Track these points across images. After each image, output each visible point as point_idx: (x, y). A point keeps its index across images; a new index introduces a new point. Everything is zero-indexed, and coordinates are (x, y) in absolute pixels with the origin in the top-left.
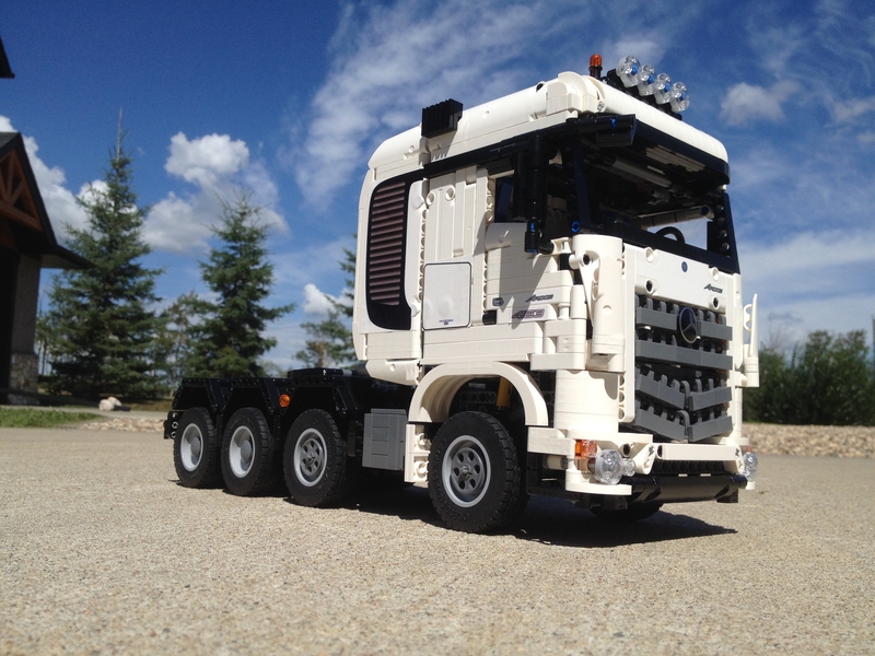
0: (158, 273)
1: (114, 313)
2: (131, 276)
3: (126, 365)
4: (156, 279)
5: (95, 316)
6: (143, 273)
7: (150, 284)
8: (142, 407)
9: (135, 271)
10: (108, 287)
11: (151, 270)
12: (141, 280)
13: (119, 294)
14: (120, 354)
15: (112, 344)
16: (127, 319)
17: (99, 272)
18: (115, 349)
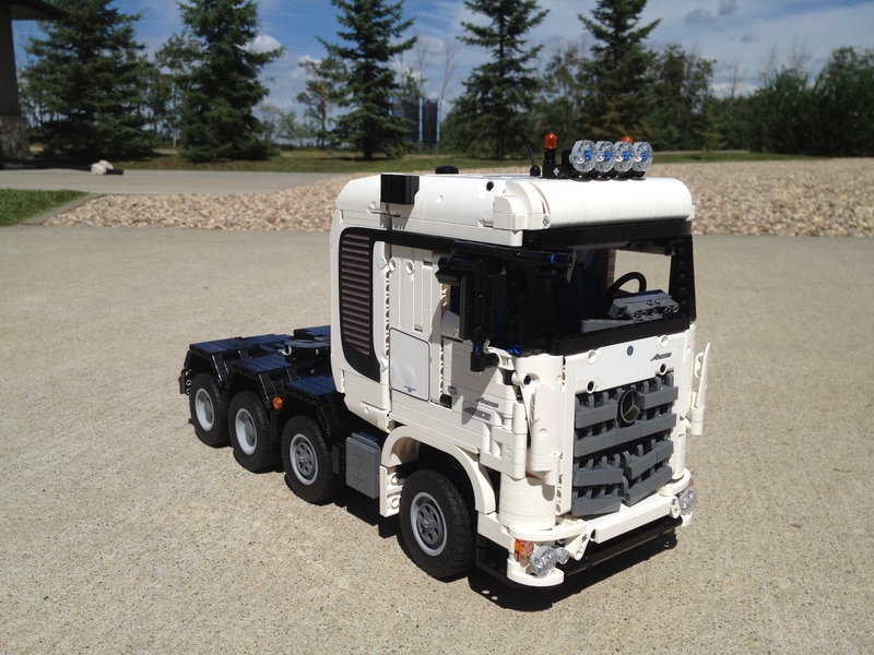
0: (137, 18)
1: (98, 65)
2: (109, 23)
3: (117, 121)
4: (135, 25)
5: (77, 70)
6: (121, 19)
7: (129, 31)
8: (139, 164)
9: (112, 17)
10: (86, 37)
11: (128, 16)
12: (119, 27)
13: (100, 43)
14: (108, 109)
15: (101, 100)
16: (111, 72)
17: (75, 20)
18: (104, 104)
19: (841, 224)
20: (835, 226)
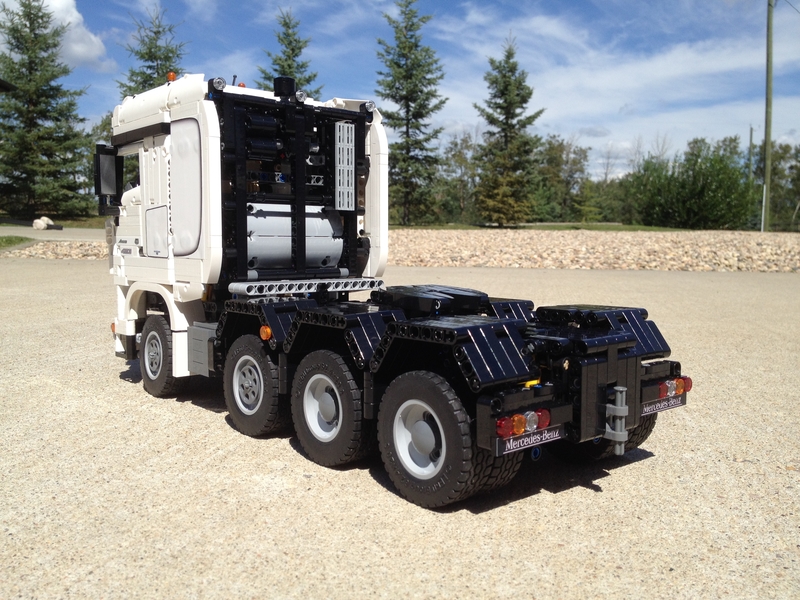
0: (80, 94)
1: (41, 134)
2: (53, 97)
3: (56, 184)
4: (78, 100)
5: (22, 138)
6: (64, 94)
7: (71, 105)
8: (76, 223)
9: (56, 92)
10: (32, 108)
11: (72, 91)
12: (63, 101)
13: (44, 115)
14: (50, 174)
15: (42, 165)
16: (54, 140)
17: (22, 93)
18: (45, 169)
19: (706, 262)
20: (702, 263)
